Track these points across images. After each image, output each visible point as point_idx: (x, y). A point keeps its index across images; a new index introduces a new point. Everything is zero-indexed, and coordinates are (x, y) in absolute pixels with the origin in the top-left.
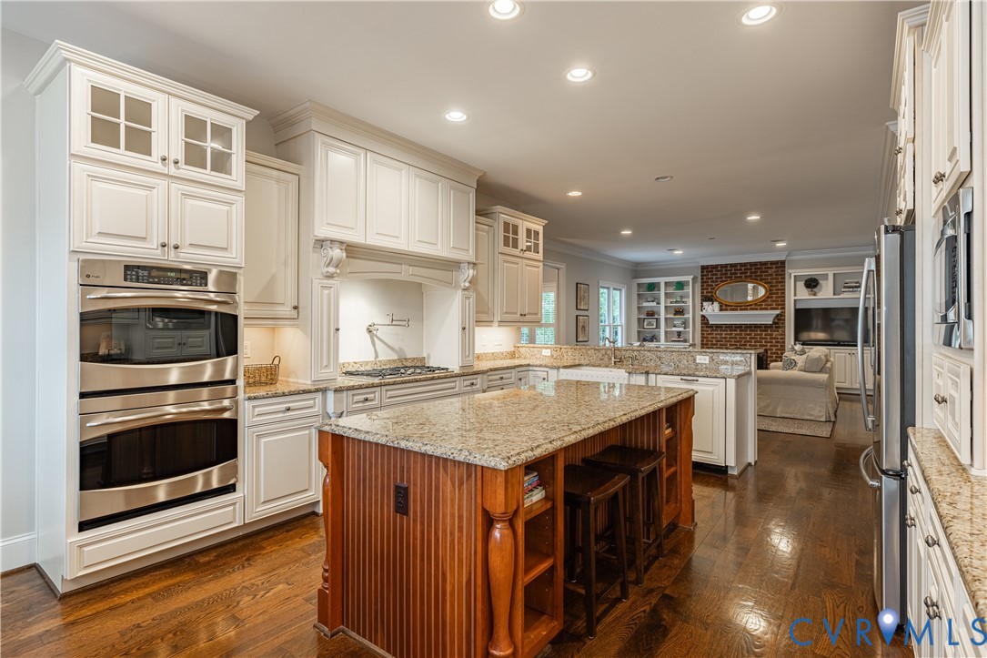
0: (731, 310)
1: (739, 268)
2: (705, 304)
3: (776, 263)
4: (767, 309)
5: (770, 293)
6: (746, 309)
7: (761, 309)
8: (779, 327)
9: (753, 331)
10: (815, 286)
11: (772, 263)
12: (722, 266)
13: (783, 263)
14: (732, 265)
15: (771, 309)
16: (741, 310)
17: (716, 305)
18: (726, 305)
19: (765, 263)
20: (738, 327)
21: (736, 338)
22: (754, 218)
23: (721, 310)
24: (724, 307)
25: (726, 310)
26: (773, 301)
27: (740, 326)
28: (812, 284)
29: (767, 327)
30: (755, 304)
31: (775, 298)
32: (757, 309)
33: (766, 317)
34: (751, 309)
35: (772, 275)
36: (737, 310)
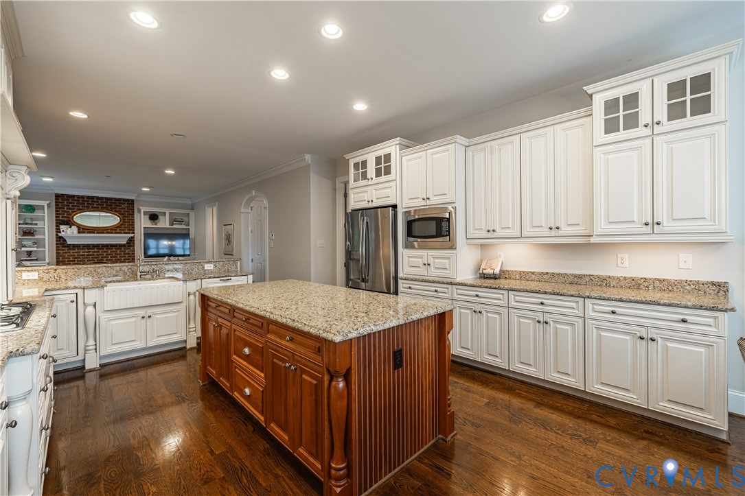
0: (88, 233)
1: (95, 200)
2: (62, 227)
3: (128, 200)
4: (121, 233)
5: (123, 221)
6: (103, 233)
7: (116, 233)
8: (131, 246)
9: (109, 249)
10: (157, 219)
11: (124, 200)
12: (78, 197)
13: (133, 201)
14: (88, 197)
15: (124, 233)
16: (98, 233)
17: (74, 228)
18: (83, 229)
19: (119, 200)
20: (95, 246)
21: (94, 255)
22: (170, 172)
23: (79, 232)
24: (81, 230)
25: (84, 233)
26: (126, 227)
27: (97, 246)
28: (153, 217)
29: (121, 246)
30: (111, 229)
31: (127, 225)
32: (112, 233)
33: (122, 239)
34: (107, 233)
35: (124, 209)
36: (94, 233)
